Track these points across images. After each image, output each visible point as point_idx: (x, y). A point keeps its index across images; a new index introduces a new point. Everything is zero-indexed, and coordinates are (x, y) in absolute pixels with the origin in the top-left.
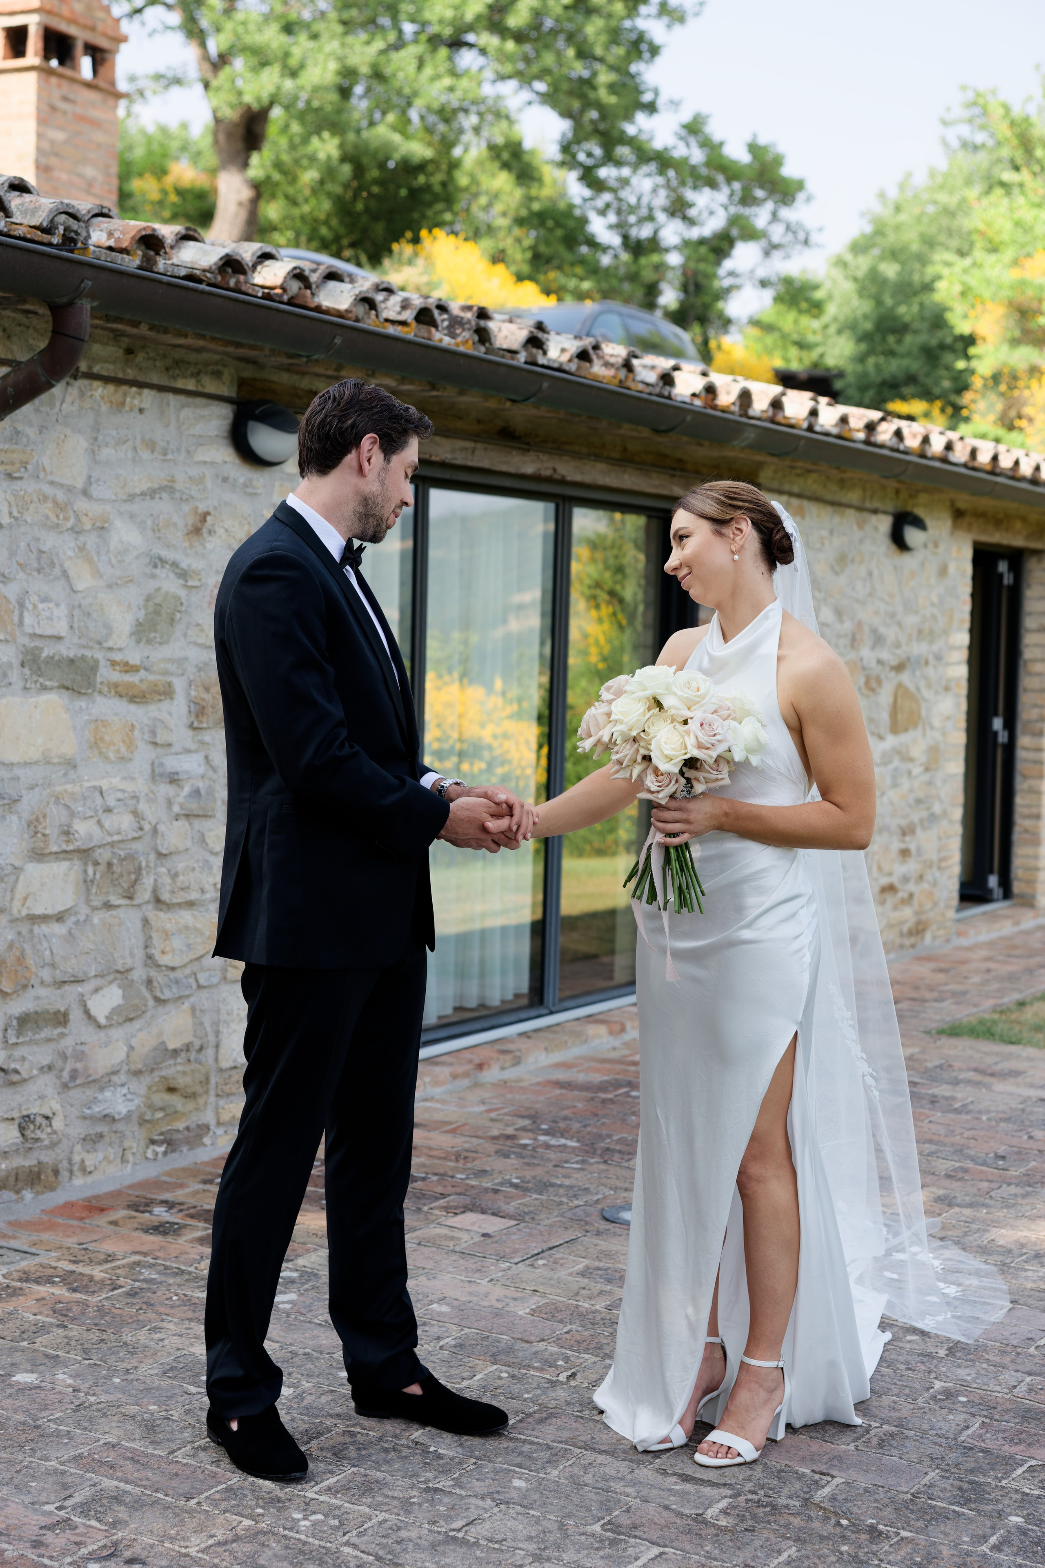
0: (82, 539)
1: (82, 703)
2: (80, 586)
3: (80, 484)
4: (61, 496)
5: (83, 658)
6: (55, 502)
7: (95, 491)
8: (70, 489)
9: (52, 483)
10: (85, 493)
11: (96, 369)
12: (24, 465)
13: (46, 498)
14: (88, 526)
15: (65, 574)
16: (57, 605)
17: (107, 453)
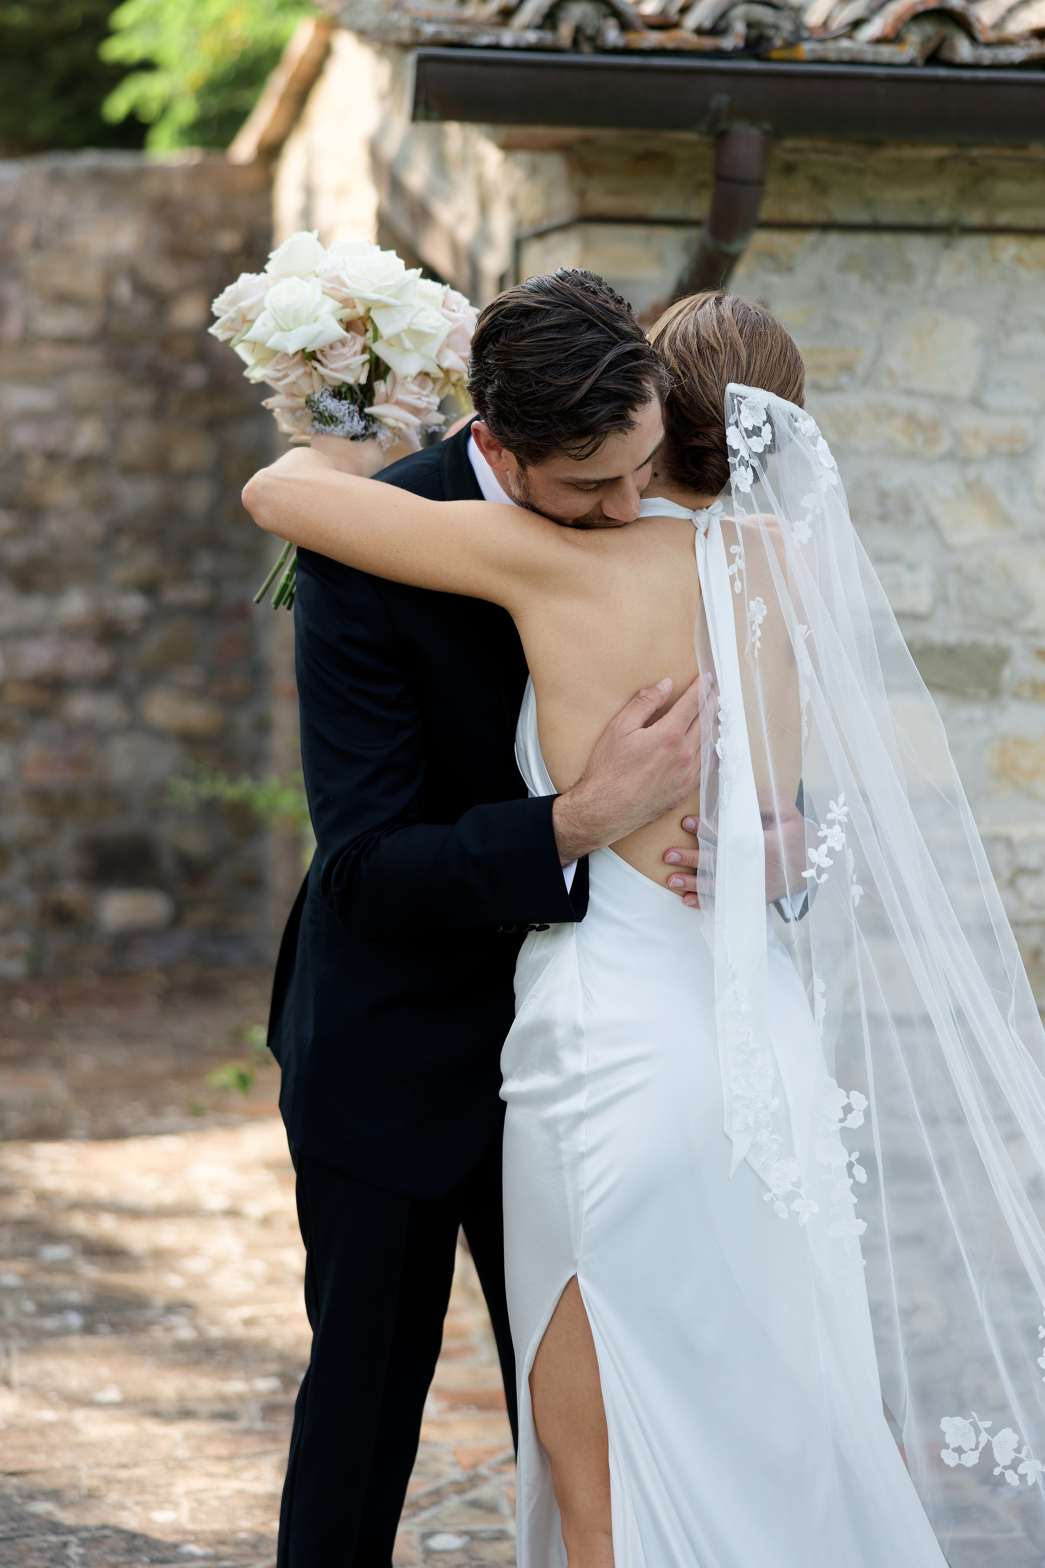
0: (972, 472)
1: (977, 712)
2: (959, 538)
3: (964, 389)
4: (925, 410)
5: (975, 647)
6: (912, 419)
7: (993, 399)
8: (946, 400)
9: (910, 393)
10: (977, 402)
11: (1003, 218)
12: (848, 368)
13: (892, 413)
14: (979, 450)
15: (933, 523)
16: (912, 567)
17: (1022, 341)
